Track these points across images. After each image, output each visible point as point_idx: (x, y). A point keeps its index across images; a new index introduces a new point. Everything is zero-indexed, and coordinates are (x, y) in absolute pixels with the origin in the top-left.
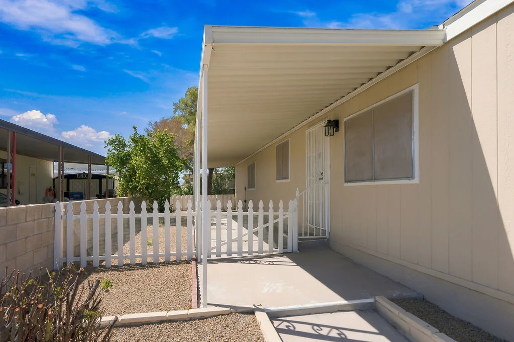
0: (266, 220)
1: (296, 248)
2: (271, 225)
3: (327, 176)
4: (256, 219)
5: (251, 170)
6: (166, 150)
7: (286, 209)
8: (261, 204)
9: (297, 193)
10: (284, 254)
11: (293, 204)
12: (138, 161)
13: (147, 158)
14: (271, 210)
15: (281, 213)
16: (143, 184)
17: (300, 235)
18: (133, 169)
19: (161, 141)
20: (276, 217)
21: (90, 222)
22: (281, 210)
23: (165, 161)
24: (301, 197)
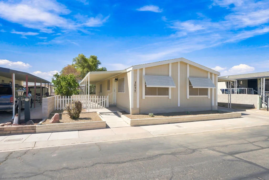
0: (101, 100)
1: (108, 106)
2: (102, 101)
3: (116, 91)
4: (99, 100)
5: (101, 86)
6: (73, 81)
7: (106, 98)
8: (103, 97)
9: (109, 94)
10: (105, 108)
11: (108, 97)
12: (63, 83)
13: (66, 83)
14: (102, 98)
15: (105, 99)
16: (65, 91)
17: (109, 103)
18: (61, 86)
19: (71, 78)
20: (104, 100)
21: (62, 100)
22: (105, 98)
23: (73, 84)
24: (110, 95)
